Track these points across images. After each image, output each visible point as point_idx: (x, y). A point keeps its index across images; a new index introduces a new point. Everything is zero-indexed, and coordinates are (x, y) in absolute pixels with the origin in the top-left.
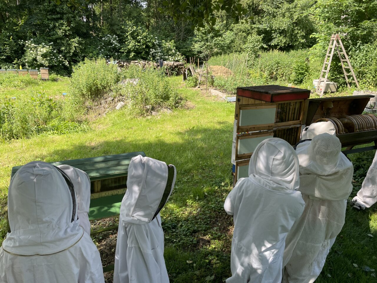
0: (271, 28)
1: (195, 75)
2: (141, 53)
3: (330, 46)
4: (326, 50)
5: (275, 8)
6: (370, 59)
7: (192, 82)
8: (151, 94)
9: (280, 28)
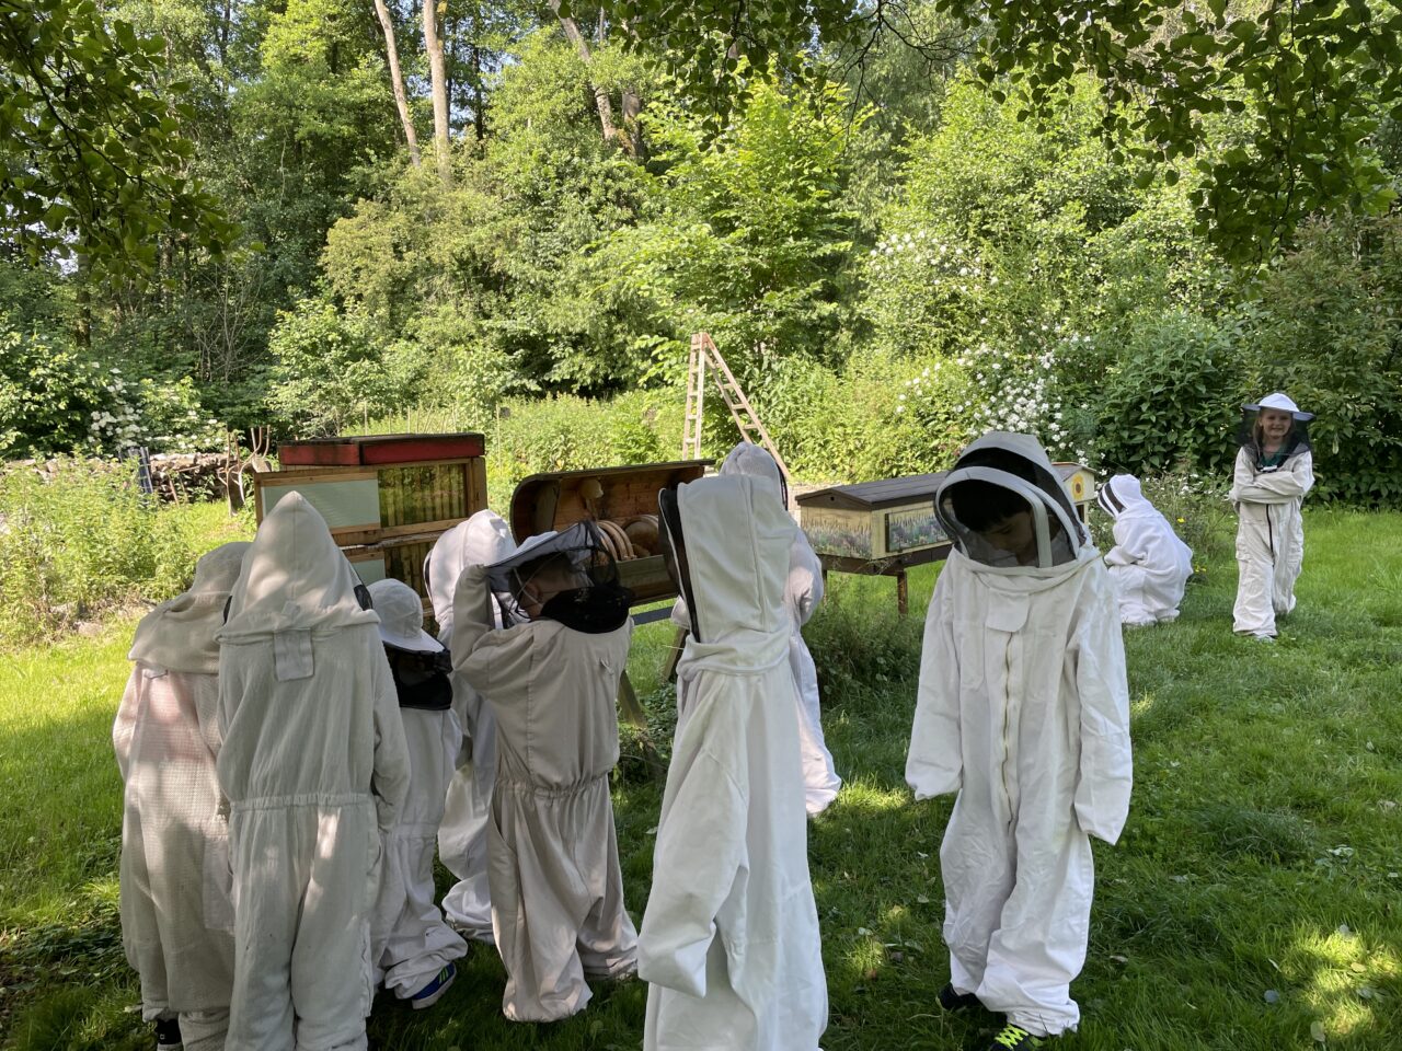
0: (542, 328)
2: (47, 430)
3: (693, 369)
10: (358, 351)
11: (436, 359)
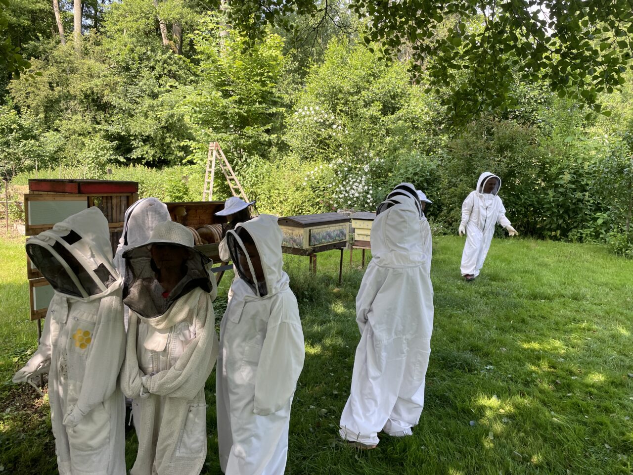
0: (128, 132)
3: (209, 158)
9: (143, 134)
10: (27, 135)
11: (70, 142)
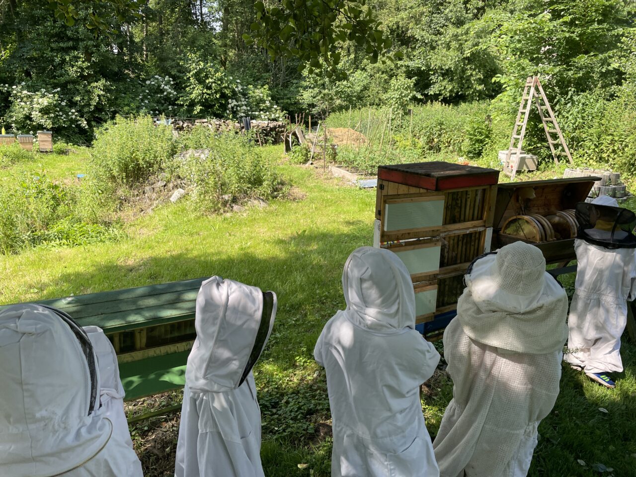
0: (428, 66)
1: (304, 144)
2: (212, 106)
3: (525, 97)
4: (518, 103)
5: (434, 34)
6: (590, 118)
7: (300, 155)
8: (230, 175)
9: (443, 67)
10: (340, 76)
11: (374, 80)
